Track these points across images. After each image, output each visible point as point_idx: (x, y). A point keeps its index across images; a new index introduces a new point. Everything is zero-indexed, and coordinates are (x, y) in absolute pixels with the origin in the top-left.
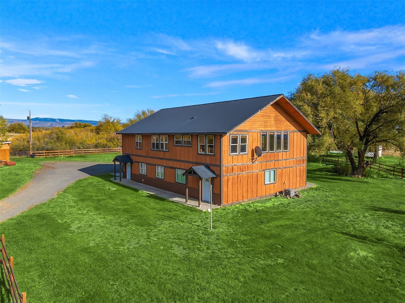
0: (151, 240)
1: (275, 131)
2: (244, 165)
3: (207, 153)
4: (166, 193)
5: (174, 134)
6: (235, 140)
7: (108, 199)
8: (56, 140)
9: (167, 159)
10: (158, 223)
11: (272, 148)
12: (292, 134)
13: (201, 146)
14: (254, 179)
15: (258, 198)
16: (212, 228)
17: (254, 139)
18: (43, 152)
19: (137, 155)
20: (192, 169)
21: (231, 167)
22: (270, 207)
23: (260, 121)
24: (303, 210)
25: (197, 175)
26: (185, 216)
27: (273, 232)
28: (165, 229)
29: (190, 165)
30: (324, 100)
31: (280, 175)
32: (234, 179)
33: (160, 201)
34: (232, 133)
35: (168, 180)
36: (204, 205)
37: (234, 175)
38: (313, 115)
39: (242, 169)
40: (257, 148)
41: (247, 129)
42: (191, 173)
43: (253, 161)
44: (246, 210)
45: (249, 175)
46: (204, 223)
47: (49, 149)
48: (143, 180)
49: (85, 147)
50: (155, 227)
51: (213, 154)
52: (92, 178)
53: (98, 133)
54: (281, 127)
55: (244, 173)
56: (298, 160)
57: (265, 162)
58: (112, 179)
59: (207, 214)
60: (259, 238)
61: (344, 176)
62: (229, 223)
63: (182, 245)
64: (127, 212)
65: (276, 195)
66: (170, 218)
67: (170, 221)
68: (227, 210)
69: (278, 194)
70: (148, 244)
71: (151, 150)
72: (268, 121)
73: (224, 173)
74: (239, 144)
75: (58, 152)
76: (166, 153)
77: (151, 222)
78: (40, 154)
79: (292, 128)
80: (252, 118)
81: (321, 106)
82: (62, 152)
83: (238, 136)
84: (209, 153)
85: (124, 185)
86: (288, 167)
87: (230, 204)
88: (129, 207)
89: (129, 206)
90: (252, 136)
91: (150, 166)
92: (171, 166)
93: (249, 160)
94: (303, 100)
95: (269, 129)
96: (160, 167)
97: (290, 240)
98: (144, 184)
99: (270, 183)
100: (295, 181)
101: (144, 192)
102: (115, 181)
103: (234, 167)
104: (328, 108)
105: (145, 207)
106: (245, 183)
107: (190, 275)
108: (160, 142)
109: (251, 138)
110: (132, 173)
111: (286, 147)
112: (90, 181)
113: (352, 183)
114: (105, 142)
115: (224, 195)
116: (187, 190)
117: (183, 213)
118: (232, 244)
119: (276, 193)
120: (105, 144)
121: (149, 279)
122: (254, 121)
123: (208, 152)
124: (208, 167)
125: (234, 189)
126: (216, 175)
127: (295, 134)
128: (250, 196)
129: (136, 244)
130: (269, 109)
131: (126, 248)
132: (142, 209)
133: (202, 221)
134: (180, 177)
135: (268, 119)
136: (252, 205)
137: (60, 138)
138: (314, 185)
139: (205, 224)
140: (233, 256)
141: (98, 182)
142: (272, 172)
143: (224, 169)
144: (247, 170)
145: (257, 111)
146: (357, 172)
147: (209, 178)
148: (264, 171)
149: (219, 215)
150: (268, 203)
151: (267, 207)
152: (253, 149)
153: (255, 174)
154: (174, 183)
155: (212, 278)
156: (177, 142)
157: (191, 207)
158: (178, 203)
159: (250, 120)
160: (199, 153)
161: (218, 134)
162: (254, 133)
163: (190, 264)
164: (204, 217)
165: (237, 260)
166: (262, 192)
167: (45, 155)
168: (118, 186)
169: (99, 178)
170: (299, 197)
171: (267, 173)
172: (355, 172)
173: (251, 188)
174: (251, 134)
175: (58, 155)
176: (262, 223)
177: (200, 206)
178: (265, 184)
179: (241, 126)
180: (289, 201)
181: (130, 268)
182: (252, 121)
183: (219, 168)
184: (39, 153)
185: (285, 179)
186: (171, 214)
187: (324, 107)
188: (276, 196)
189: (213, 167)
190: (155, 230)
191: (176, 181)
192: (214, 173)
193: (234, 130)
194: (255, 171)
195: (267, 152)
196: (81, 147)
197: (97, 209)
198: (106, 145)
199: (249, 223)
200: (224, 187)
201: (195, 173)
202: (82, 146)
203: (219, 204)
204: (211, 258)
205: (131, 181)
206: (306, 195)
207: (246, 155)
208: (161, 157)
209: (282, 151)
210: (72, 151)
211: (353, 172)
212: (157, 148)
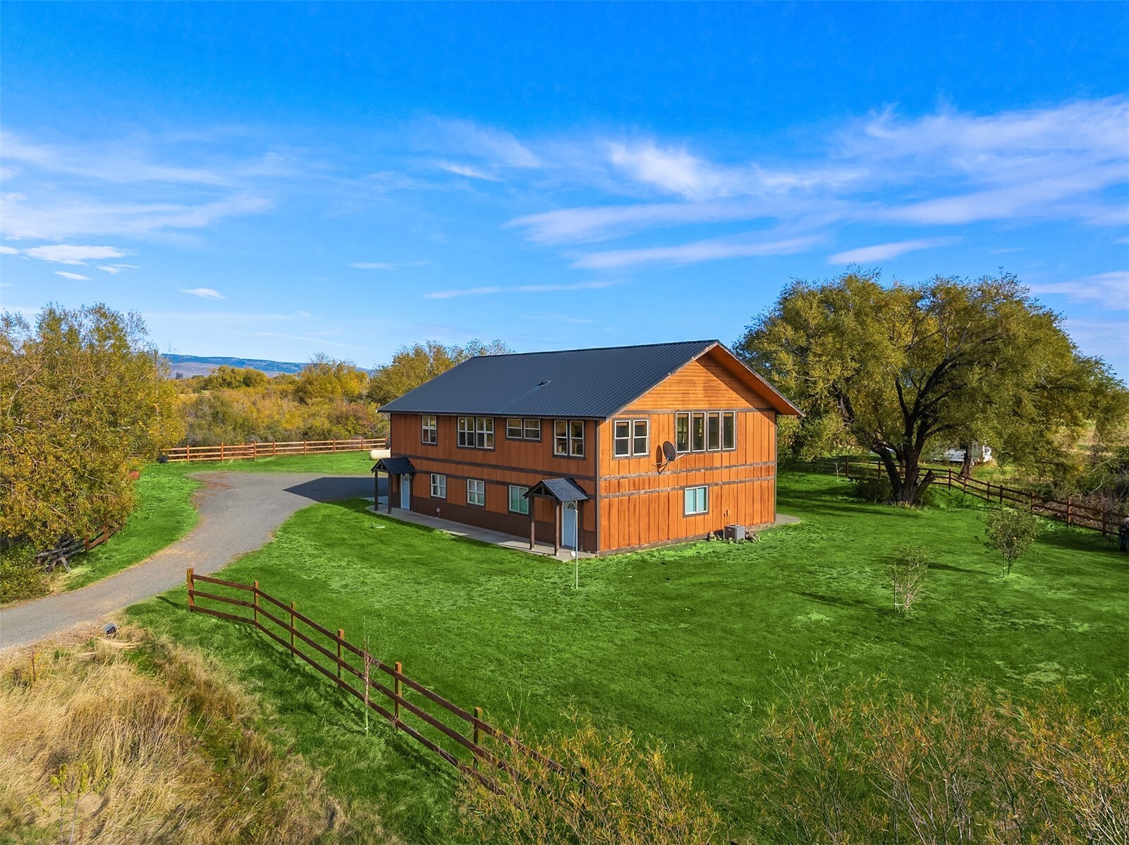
0: (476, 602)
1: (704, 411)
2: (641, 478)
3: (571, 454)
4: (488, 533)
5: (507, 417)
6: (623, 430)
7: (377, 543)
8: (211, 419)
9: (491, 466)
10: (482, 579)
11: (698, 444)
12: (742, 415)
13: (558, 439)
14: (662, 505)
15: (670, 542)
16: (579, 586)
17: (661, 426)
18: (186, 449)
19: (425, 458)
20: (542, 485)
21: (616, 481)
22: (690, 557)
23: (672, 392)
24: (751, 562)
25: (551, 495)
26: (530, 570)
27: (684, 591)
28: (497, 588)
29: (539, 478)
30: (819, 341)
31: (717, 498)
32: (621, 503)
33: (480, 548)
34: (617, 417)
35: (492, 508)
36: (564, 552)
37: (623, 496)
38: (798, 373)
39: (637, 485)
40: (667, 444)
41: (647, 408)
42: (541, 493)
43: (660, 470)
44: (644, 561)
45: (652, 496)
46: (564, 579)
47: (199, 442)
48: (438, 510)
49: (280, 437)
50: (480, 585)
51: (582, 456)
52: (327, 507)
53: (302, 401)
54: (718, 402)
55: (642, 492)
56: (758, 468)
57: (684, 471)
58: (370, 508)
59: (570, 567)
60: (656, 599)
61: (874, 505)
62: (608, 579)
63: (527, 607)
64: (423, 564)
65: (708, 537)
66: (503, 573)
67: (504, 578)
68: (607, 561)
69: (712, 535)
70: (472, 605)
71: (458, 447)
72: (691, 392)
73: (602, 492)
74: (632, 437)
75: (219, 450)
76: (488, 453)
77: (469, 578)
78: (178, 455)
79: (743, 404)
80: (658, 387)
81: (815, 355)
82: (230, 450)
83: (630, 421)
84: (574, 455)
85: (398, 520)
86: (734, 482)
87: (613, 551)
88: (422, 557)
89: (422, 555)
90: (657, 422)
91: (453, 481)
92: (499, 480)
93: (651, 468)
94: (777, 340)
95: (692, 407)
96: (476, 481)
97: (708, 603)
98: (441, 517)
99: (695, 513)
100: (749, 510)
101: (445, 532)
102: (378, 512)
103: (623, 480)
104: (830, 357)
105: (453, 558)
106: (644, 511)
107: (543, 638)
108: (478, 431)
109: (655, 426)
110: (414, 494)
111: (729, 441)
112: (327, 512)
113: (883, 517)
114: (327, 425)
115: (603, 534)
116: (533, 524)
117: (527, 565)
118: (610, 606)
119: (709, 534)
120: (326, 431)
121: (481, 641)
122: (662, 392)
123: (573, 453)
124: (572, 480)
125: (621, 523)
126: (587, 496)
127: (750, 415)
128: (653, 536)
129: (452, 605)
130: (692, 368)
131: (436, 609)
132: (447, 560)
133: (561, 578)
134: (517, 500)
135: (691, 388)
136: (656, 554)
137: (220, 415)
138: (796, 521)
139: (566, 581)
140: (610, 620)
141: (342, 514)
142: (700, 493)
143: (602, 484)
144: (647, 486)
145: (665, 375)
146: (903, 495)
147: (575, 501)
148: (683, 488)
149: (591, 568)
150: (689, 550)
151: (685, 558)
152: (659, 447)
153: (662, 495)
154: (506, 513)
155: (574, 641)
156: (512, 432)
157: (540, 556)
158: (516, 550)
159: (653, 392)
160: (555, 453)
161: (590, 419)
162: (661, 416)
163: (542, 627)
164: (565, 571)
165: (615, 623)
166: (679, 530)
167: (191, 457)
168: (388, 522)
169: (340, 507)
170: (752, 542)
171: (689, 494)
172: (899, 494)
173: (657, 521)
174: (655, 417)
175: (220, 456)
176: (668, 579)
177: (558, 554)
178: (684, 516)
179: (634, 405)
180: (731, 548)
181: (450, 632)
182: (657, 392)
183: (593, 482)
184: (175, 452)
185: (728, 507)
186: (504, 567)
187: (820, 356)
188: (708, 540)
189: (581, 481)
190: (480, 589)
191: (510, 509)
192: (584, 492)
193: (620, 412)
194: (665, 489)
195: (689, 451)
196: (271, 437)
197: (364, 559)
198: (329, 431)
199: (644, 580)
200: (603, 519)
201: (548, 492)
202: (272, 433)
203: (594, 550)
204: (574, 621)
205: (412, 512)
206: (767, 538)
207: (647, 459)
208: (479, 462)
209: (720, 449)
210: (253, 448)
211: (895, 495)
212: (471, 443)
